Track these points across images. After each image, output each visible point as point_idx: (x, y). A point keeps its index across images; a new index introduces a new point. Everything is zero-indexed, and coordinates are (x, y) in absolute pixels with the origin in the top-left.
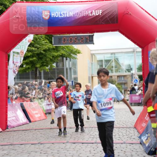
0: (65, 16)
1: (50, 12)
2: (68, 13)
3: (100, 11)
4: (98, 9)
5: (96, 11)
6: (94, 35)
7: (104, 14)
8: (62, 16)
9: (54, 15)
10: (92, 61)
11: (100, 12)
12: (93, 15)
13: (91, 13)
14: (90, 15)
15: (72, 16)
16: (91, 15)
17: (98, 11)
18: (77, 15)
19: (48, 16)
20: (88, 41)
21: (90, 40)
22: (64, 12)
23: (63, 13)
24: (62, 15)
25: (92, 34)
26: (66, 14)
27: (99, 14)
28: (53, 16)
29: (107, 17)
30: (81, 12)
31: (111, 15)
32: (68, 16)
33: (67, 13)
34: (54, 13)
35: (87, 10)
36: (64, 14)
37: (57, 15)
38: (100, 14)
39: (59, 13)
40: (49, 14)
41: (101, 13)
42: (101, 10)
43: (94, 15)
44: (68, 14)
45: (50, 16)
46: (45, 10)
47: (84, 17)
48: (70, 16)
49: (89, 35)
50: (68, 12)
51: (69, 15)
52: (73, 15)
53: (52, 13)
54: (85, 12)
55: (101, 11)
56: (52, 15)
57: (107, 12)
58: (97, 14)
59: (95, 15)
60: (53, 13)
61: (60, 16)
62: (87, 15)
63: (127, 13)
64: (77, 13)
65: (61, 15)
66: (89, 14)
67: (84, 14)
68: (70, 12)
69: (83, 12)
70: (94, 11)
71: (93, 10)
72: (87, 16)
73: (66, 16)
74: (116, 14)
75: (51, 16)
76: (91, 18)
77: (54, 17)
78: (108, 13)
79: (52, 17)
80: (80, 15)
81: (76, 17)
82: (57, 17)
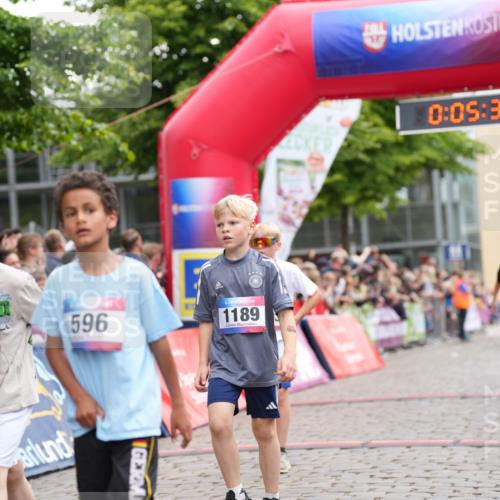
0: (438, 36)
1: (388, 27)
2: (448, 25)
8: (427, 37)
9: (400, 33)
15: (461, 33)
18: (478, 28)
19: (382, 40)
23: (429, 27)
24: (427, 34)
26: (441, 27)
28: (398, 38)
30: (490, 19)
32: (446, 34)
33: (445, 25)
34: (401, 26)
36: (433, 28)
37: (409, 32)
39: (418, 26)
40: (385, 33)
44: (445, 29)
45: (389, 39)
48: (454, 34)
50: (445, 22)
51: (450, 31)
52: (464, 30)
53: (394, 28)
56: (394, 34)
60: (397, 29)
61: (419, 38)
64: (478, 23)
65: (423, 32)
68: (454, 23)
69: (498, 18)
73: (441, 34)
75: (391, 39)
77: (401, 40)
79: (395, 40)
80: (486, 27)
81: (475, 35)
82: (410, 39)
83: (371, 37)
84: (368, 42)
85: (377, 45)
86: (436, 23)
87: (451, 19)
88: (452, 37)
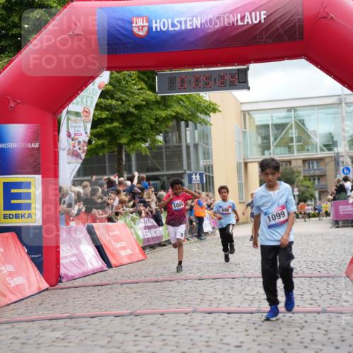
0: (183, 28)
1: (149, 21)
2: (190, 21)
3: (262, 13)
4: (258, 9)
5: (253, 13)
6: (248, 68)
7: (272, 20)
8: (176, 29)
9: (158, 25)
10: (245, 128)
11: (263, 17)
12: (245, 23)
13: (243, 18)
14: (240, 23)
15: (199, 27)
16: (242, 23)
17: (258, 13)
18: (211, 24)
19: (145, 29)
20: (236, 82)
21: (240, 81)
22: (181, 19)
23: (178, 22)
24: (177, 26)
25: (245, 67)
26: (186, 22)
27: (260, 21)
28: (156, 28)
29: (278, 26)
30: (218, 18)
31: (286, 22)
32: (189, 27)
33: (188, 21)
34: (158, 21)
35: (233, 12)
36: (180, 22)
37: (164, 27)
38: (263, 21)
39: (170, 20)
40: (147, 24)
41: (265, 19)
42: (265, 12)
43: (248, 22)
44: (189, 23)
45: (150, 28)
46: (138, 16)
47: (225, 28)
48: (194, 27)
49: (238, 70)
50: (188, 19)
51: (192, 25)
52: (201, 24)
53: (154, 21)
54: (228, 17)
55: (264, 14)
56: (154, 26)
57: (278, 16)
58: (256, 20)
59: (250, 23)
60: (156, 23)
61: (171, 29)
62: (233, 23)
63: (325, 15)
64: (211, 20)
65: (173, 25)
66: (237, 21)
67: (226, 22)
68: (195, 19)
69: (224, 17)
70: (247, 14)
71: (246, 11)
72: (233, 27)
73: (186, 27)
74: (299, 19)
75: (152, 28)
76: (240, 30)
77: (159, 30)
78: (280, 17)
79: (154, 30)
80: (216, 24)
81: (209, 28)
82: (164, 30)
83: (138, 27)
84: (135, 30)
86: (183, 19)
87: (192, 17)
88: (193, 29)
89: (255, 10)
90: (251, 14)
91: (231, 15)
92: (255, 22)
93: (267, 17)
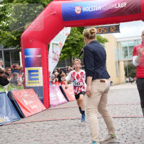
0: (94, 10)
1: (81, 8)
3: (125, 3)
5: (121, 4)
6: (120, 25)
7: (128, 6)
8: (92, 10)
9: (85, 9)
10: (118, 48)
11: (125, 5)
12: (118, 7)
13: (117, 6)
14: (116, 7)
15: (100, 9)
16: (117, 8)
17: (123, 3)
19: (80, 11)
20: (115, 30)
21: (117, 30)
24: (92, 9)
25: (118, 24)
26: (95, 8)
27: (124, 6)
28: (84, 10)
29: (131, 8)
30: (108, 6)
31: (134, 6)
32: (97, 10)
34: (85, 8)
35: (113, 3)
36: (93, 8)
37: (87, 10)
38: (125, 6)
39: (89, 7)
40: (81, 9)
41: (126, 5)
42: (126, 3)
43: (119, 7)
44: (96, 8)
46: (77, 6)
47: (110, 9)
49: (116, 25)
50: (96, 7)
51: (98, 9)
52: (101, 9)
53: (83, 8)
54: (112, 5)
55: (126, 4)
56: (83, 10)
57: (131, 4)
58: (122, 6)
59: (120, 7)
60: (84, 8)
61: (90, 11)
62: (114, 8)
64: (105, 7)
65: (91, 9)
67: (111, 7)
69: (110, 5)
71: (119, 2)
72: (114, 9)
74: (139, 5)
76: (116, 10)
77: (85, 11)
78: (132, 5)
79: (83, 11)
80: (107, 8)
81: (104, 10)
82: (87, 11)
83: (77, 10)
84: (76, 11)
85: (79, 12)
86: (94, 7)
87: (98, 6)
88: (98, 10)
89: (122, 2)
90: (120, 4)
91: (113, 5)
92: (122, 7)
93: (127, 5)
